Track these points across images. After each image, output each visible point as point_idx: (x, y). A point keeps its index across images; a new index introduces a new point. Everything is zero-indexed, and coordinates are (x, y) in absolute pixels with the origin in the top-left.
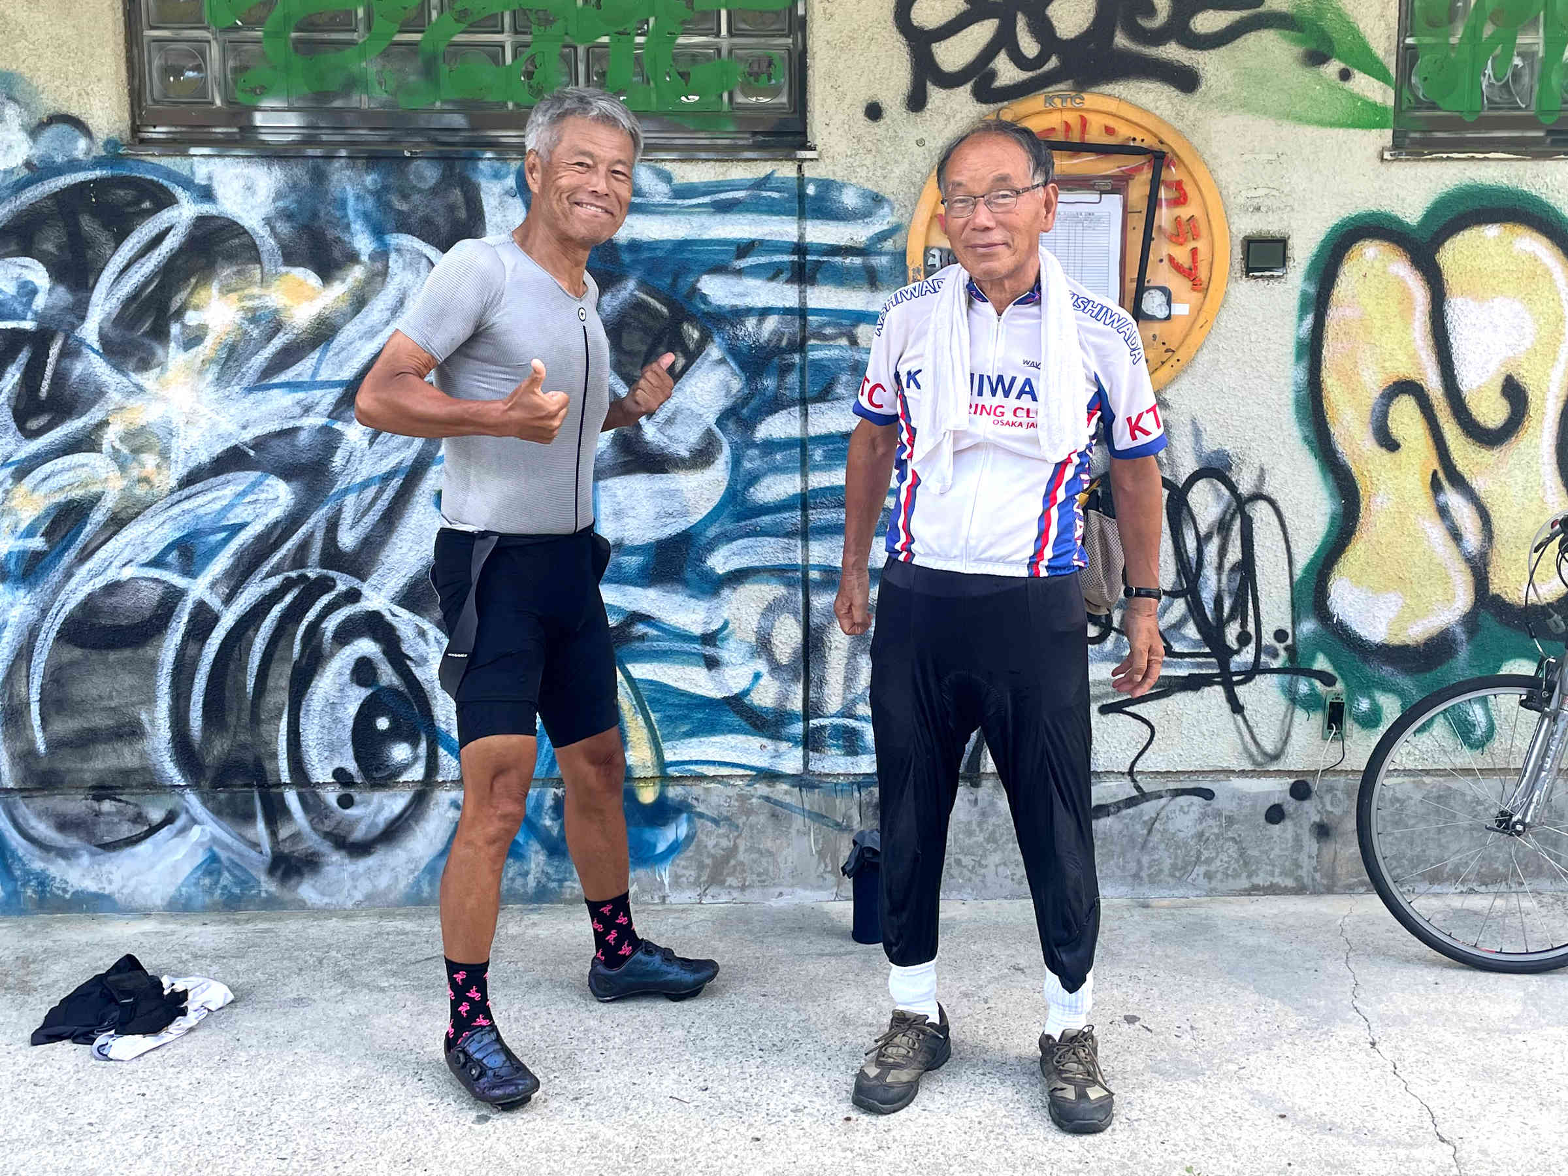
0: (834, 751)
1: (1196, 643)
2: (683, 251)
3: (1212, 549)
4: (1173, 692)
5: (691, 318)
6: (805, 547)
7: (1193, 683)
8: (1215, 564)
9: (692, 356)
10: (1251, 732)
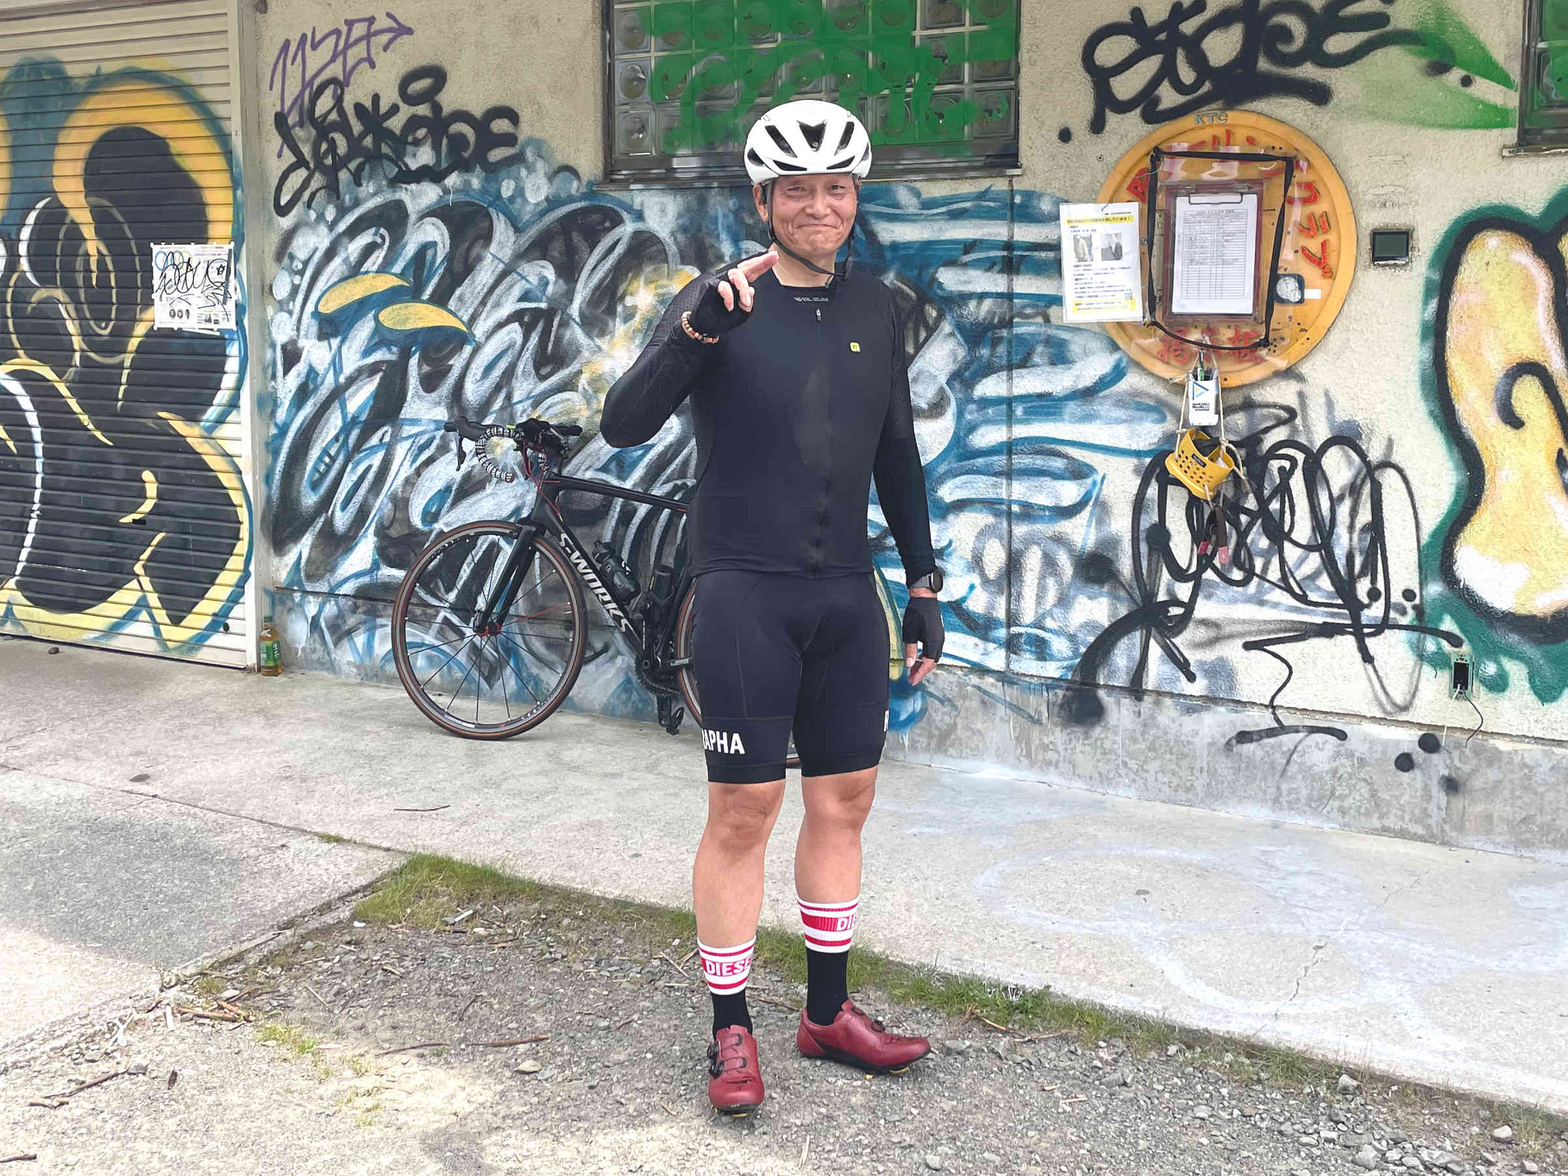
0: (1028, 655)
1: (1329, 595)
2: (925, 251)
3: (1344, 510)
4: (1310, 637)
5: (931, 301)
6: (1009, 485)
7: (1328, 631)
8: (1347, 524)
9: (931, 330)
10: (1381, 682)
